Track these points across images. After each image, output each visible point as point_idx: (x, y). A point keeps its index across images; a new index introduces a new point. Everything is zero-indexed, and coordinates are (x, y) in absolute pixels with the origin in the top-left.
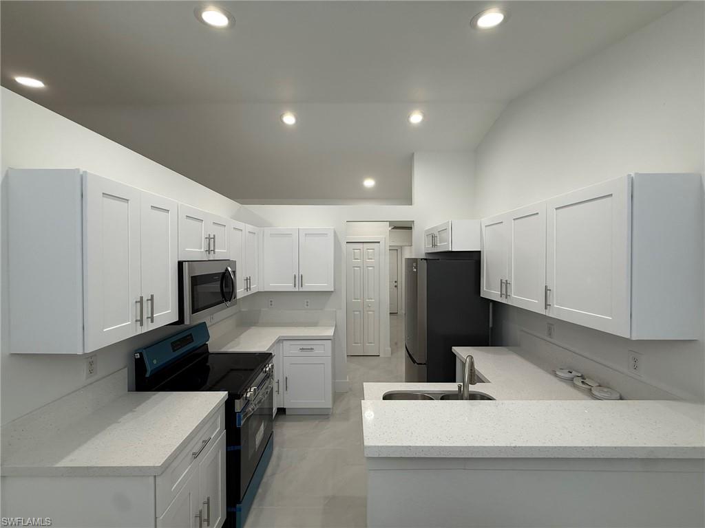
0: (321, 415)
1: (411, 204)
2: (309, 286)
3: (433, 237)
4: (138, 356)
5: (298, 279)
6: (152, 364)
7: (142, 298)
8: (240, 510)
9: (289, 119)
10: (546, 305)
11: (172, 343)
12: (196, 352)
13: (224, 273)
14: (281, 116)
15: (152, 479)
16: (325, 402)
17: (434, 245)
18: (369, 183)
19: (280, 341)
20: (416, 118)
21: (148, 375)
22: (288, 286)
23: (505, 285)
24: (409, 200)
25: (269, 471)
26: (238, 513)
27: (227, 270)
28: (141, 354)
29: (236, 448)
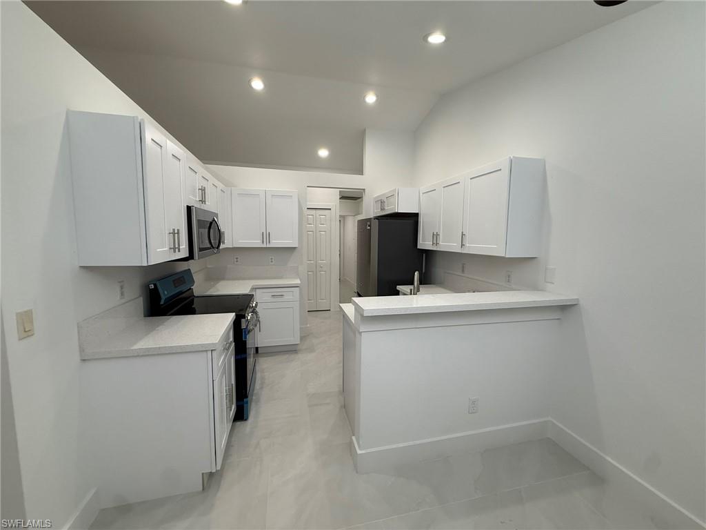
0: (291, 350)
1: (361, 173)
2: (275, 243)
3: (382, 202)
4: (152, 286)
5: (266, 236)
6: (165, 294)
7: (174, 230)
8: (247, 403)
9: (257, 84)
10: (462, 245)
11: (174, 281)
12: (184, 295)
13: (211, 223)
14: (250, 81)
15: (210, 353)
16: (295, 339)
17: (382, 209)
18: (323, 153)
19: (254, 289)
20: (371, 98)
21: (162, 303)
22: (257, 243)
23: (436, 236)
24: (360, 171)
25: (257, 386)
26: (245, 405)
27: (214, 220)
28: (155, 285)
29: (243, 356)
